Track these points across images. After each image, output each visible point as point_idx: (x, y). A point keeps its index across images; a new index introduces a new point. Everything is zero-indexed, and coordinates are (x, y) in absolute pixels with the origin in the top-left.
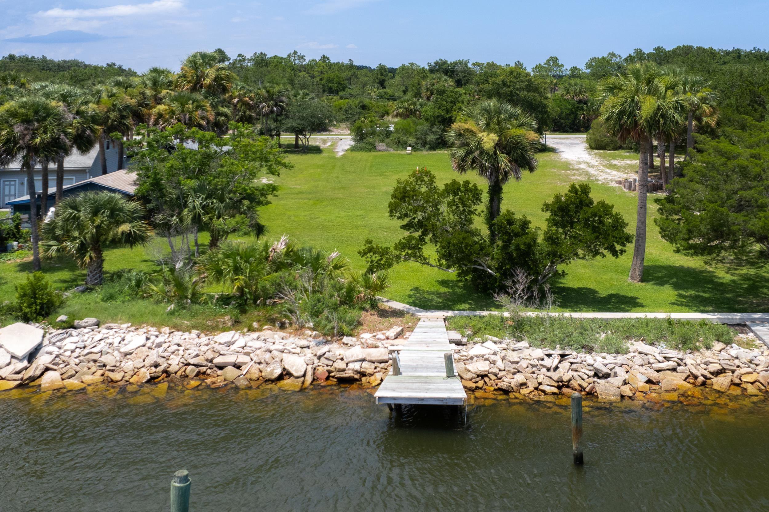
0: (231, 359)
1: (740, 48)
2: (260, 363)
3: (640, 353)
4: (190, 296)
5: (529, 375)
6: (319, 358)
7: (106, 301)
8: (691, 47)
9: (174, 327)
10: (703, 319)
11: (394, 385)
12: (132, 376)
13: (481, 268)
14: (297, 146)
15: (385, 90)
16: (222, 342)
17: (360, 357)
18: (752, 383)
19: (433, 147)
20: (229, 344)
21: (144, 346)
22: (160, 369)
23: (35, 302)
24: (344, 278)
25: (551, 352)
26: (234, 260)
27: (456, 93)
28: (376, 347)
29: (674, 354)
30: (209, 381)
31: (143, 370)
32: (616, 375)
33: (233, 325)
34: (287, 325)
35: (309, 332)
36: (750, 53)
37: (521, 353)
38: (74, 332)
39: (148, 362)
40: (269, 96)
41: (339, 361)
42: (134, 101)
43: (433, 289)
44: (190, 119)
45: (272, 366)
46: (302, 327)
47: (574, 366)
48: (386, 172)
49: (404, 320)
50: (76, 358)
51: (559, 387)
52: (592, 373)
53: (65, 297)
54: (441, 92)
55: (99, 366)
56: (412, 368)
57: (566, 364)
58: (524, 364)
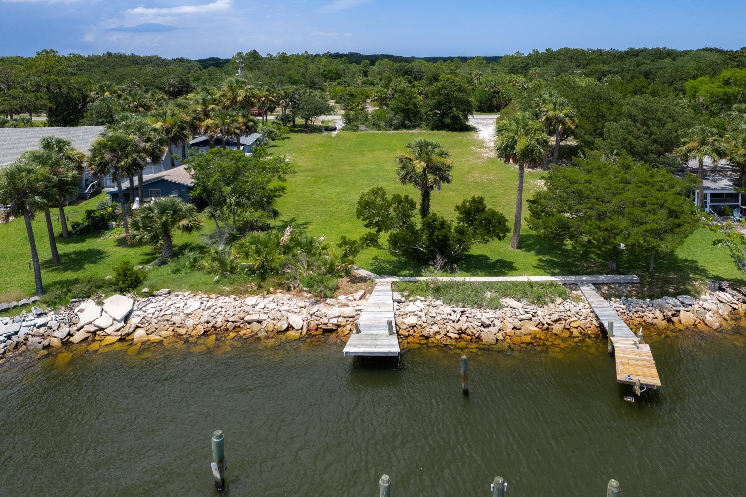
0: (255, 317)
1: (601, 48)
2: (274, 319)
3: (511, 307)
4: (229, 269)
5: (441, 326)
6: (311, 315)
7: (175, 273)
8: (570, 49)
9: (219, 293)
10: (552, 281)
11: (355, 342)
12: (192, 331)
13: (416, 247)
14: (306, 126)
15: (367, 78)
16: (250, 304)
17: (337, 315)
18: (576, 328)
19: (397, 128)
20: (254, 306)
21: (199, 309)
22: (210, 325)
23: (127, 280)
24: (329, 255)
25: (456, 309)
26: (257, 246)
27: (411, 92)
28: (348, 306)
29: (531, 308)
30: (241, 333)
31: (199, 326)
32: (494, 326)
33: (257, 289)
34: (292, 289)
35: (305, 294)
36: (608, 52)
37: (438, 309)
38: (153, 299)
39: (203, 320)
40: (286, 95)
41: (324, 317)
42: (189, 119)
43: (386, 258)
44: (228, 129)
45: (281, 322)
46: (301, 290)
47: (469, 319)
48: (364, 151)
49: (366, 284)
50: (155, 318)
51: (459, 334)
52: (479, 324)
53: (147, 269)
54: (402, 92)
55: (171, 324)
56: (368, 327)
57: (464, 318)
58: (438, 318)
